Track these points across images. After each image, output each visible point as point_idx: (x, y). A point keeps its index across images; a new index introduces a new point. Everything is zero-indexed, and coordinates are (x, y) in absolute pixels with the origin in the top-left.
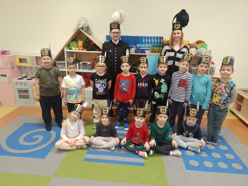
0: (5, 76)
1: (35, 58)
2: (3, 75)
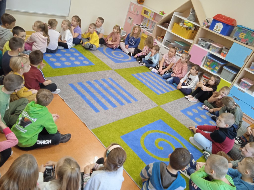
0: (131, 19)
2: (130, 18)
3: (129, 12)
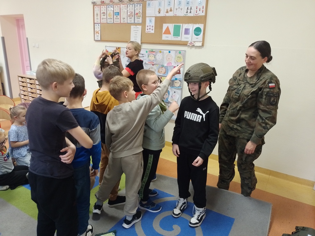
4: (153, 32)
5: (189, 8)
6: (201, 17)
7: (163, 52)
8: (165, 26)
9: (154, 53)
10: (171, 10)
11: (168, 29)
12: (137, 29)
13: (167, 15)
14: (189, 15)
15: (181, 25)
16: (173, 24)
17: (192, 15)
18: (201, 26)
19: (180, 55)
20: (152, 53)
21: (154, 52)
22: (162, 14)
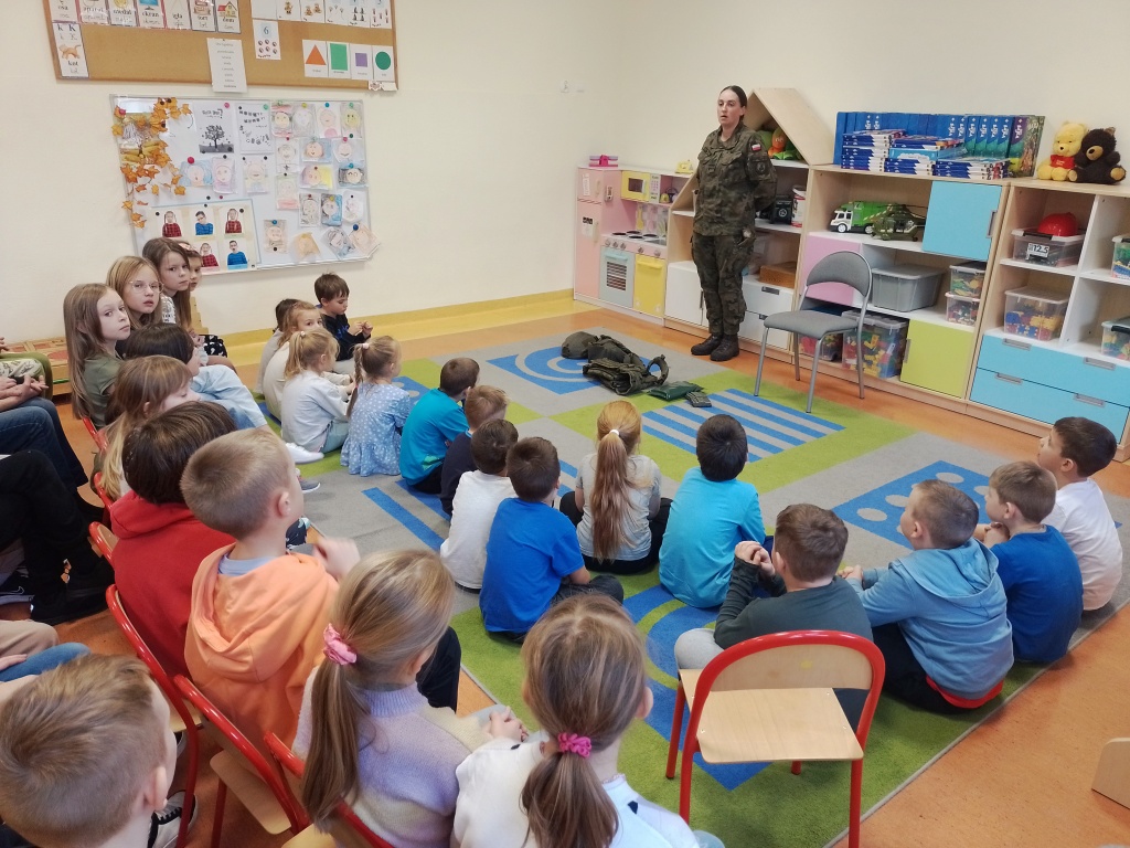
1: (659, 180)
2: (588, 219)
3: (579, 200)
4: (277, 57)
5: (359, 10)
6: (385, 30)
7: (312, 106)
8: (308, 46)
9: (289, 111)
10: (317, 10)
11: (315, 52)
12: (228, 48)
13: (310, 19)
14: (360, 24)
15: (347, 44)
16: (329, 43)
17: (365, 25)
18: (389, 50)
19: (351, 112)
20: (282, 109)
21: (286, 106)
22: (296, 16)
